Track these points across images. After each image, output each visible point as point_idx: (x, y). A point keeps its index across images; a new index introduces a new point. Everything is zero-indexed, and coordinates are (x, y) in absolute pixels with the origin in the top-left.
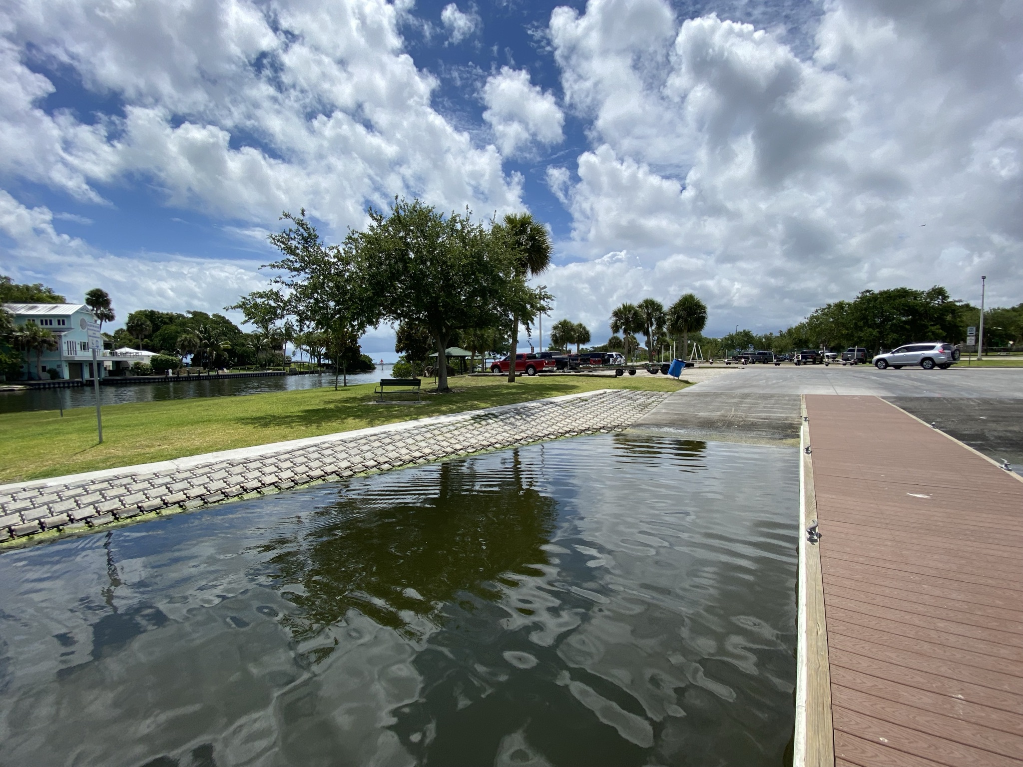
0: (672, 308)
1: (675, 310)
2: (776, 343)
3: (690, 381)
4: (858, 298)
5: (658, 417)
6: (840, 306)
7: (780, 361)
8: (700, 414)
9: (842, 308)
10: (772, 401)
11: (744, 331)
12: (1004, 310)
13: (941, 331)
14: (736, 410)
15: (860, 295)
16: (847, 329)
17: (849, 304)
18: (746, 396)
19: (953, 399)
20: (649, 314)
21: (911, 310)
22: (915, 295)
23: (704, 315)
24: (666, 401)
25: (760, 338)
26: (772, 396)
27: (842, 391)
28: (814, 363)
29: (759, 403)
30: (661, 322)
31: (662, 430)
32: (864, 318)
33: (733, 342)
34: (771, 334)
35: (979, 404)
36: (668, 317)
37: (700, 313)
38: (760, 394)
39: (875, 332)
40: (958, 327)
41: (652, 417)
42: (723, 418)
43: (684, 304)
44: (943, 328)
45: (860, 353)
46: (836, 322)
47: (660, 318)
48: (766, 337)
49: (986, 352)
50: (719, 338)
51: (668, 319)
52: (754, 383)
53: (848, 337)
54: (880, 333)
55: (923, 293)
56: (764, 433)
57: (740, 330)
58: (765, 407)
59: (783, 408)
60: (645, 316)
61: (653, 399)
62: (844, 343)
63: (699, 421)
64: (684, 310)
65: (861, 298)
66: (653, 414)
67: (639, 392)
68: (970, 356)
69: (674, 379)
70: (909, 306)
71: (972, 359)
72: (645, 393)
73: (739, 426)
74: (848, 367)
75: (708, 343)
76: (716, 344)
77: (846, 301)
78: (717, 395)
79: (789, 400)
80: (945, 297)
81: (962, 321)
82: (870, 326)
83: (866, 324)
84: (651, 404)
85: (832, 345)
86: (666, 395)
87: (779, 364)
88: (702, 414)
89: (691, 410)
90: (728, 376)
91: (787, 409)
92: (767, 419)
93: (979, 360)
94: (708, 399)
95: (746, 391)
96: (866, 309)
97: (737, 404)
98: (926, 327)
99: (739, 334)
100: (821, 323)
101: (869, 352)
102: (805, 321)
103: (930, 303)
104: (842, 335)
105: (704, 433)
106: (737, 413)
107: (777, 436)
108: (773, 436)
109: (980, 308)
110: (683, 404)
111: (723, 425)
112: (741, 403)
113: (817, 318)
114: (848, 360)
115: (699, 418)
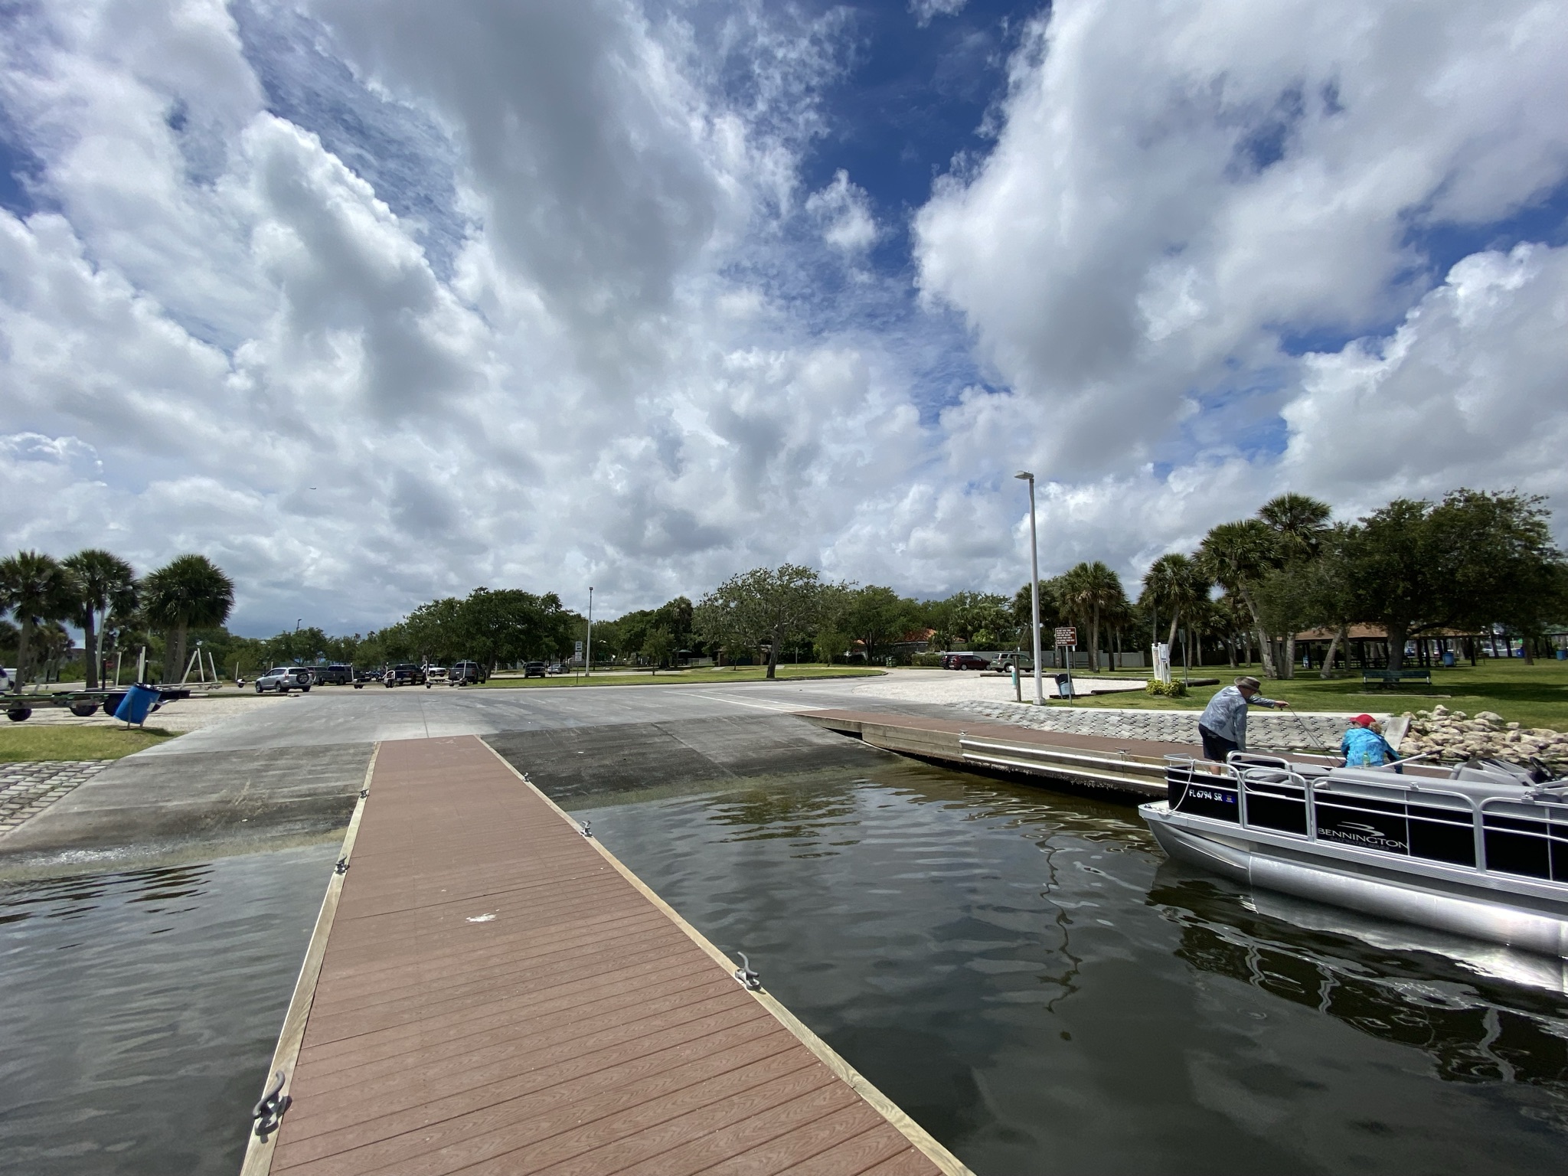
0: (155, 577)
1: (160, 580)
2: (360, 653)
3: (170, 729)
4: (471, 596)
5: (57, 827)
6: (450, 604)
7: (362, 680)
8: (169, 804)
9: (453, 607)
10: (326, 760)
11: (311, 630)
12: (608, 623)
13: (554, 643)
14: (253, 786)
15: (473, 593)
16: (458, 637)
17: (460, 603)
18: (282, 752)
19: (555, 732)
20: (93, 582)
21: (526, 618)
22: (531, 599)
23: (226, 598)
24: (91, 783)
25: (337, 642)
26: (327, 749)
27: (437, 730)
28: (413, 684)
29: (302, 766)
30: (124, 603)
31: (56, 860)
32: (477, 623)
33: (288, 646)
34: (358, 636)
35: (579, 735)
36: (144, 593)
37: (220, 594)
38: (307, 747)
39: (489, 643)
40: (569, 639)
41: (40, 828)
42: (220, 806)
43: (184, 572)
44: (557, 640)
45: (471, 670)
46: (444, 625)
47: (123, 593)
48: (347, 641)
49: (594, 667)
50: (265, 638)
51: (144, 598)
52: (306, 725)
53: (460, 647)
54: (495, 643)
55: (538, 598)
56: (298, 826)
57: (305, 627)
58: (310, 772)
59: (342, 771)
60: (83, 586)
61: (55, 780)
62: (455, 654)
63: (164, 820)
64: (182, 583)
65: (474, 597)
66: (44, 820)
67: (17, 767)
68: (578, 671)
69: (128, 728)
70: (524, 613)
71: (580, 675)
72: (34, 768)
73: (250, 819)
74: (455, 689)
75: (240, 647)
76: (257, 650)
77: (458, 598)
78: (219, 757)
79: (355, 755)
80: (559, 606)
81: (572, 634)
82: (484, 634)
83: (479, 631)
84: (44, 794)
85: (440, 656)
86: (94, 769)
87: (361, 687)
88: (173, 804)
89: (151, 797)
90: (260, 714)
91: (348, 771)
92: (309, 795)
93: (587, 676)
94: (199, 768)
95: (282, 743)
96: (479, 612)
97: (258, 771)
98: (540, 638)
99: (299, 634)
100: (426, 626)
101: (480, 667)
102: (403, 621)
103: (544, 611)
104: (452, 643)
105: (168, 848)
106: (253, 791)
107: (321, 826)
108: (314, 829)
109: (587, 618)
110: (135, 785)
111: (218, 822)
112: (267, 768)
113: (420, 617)
114: (456, 679)
115: (165, 815)
